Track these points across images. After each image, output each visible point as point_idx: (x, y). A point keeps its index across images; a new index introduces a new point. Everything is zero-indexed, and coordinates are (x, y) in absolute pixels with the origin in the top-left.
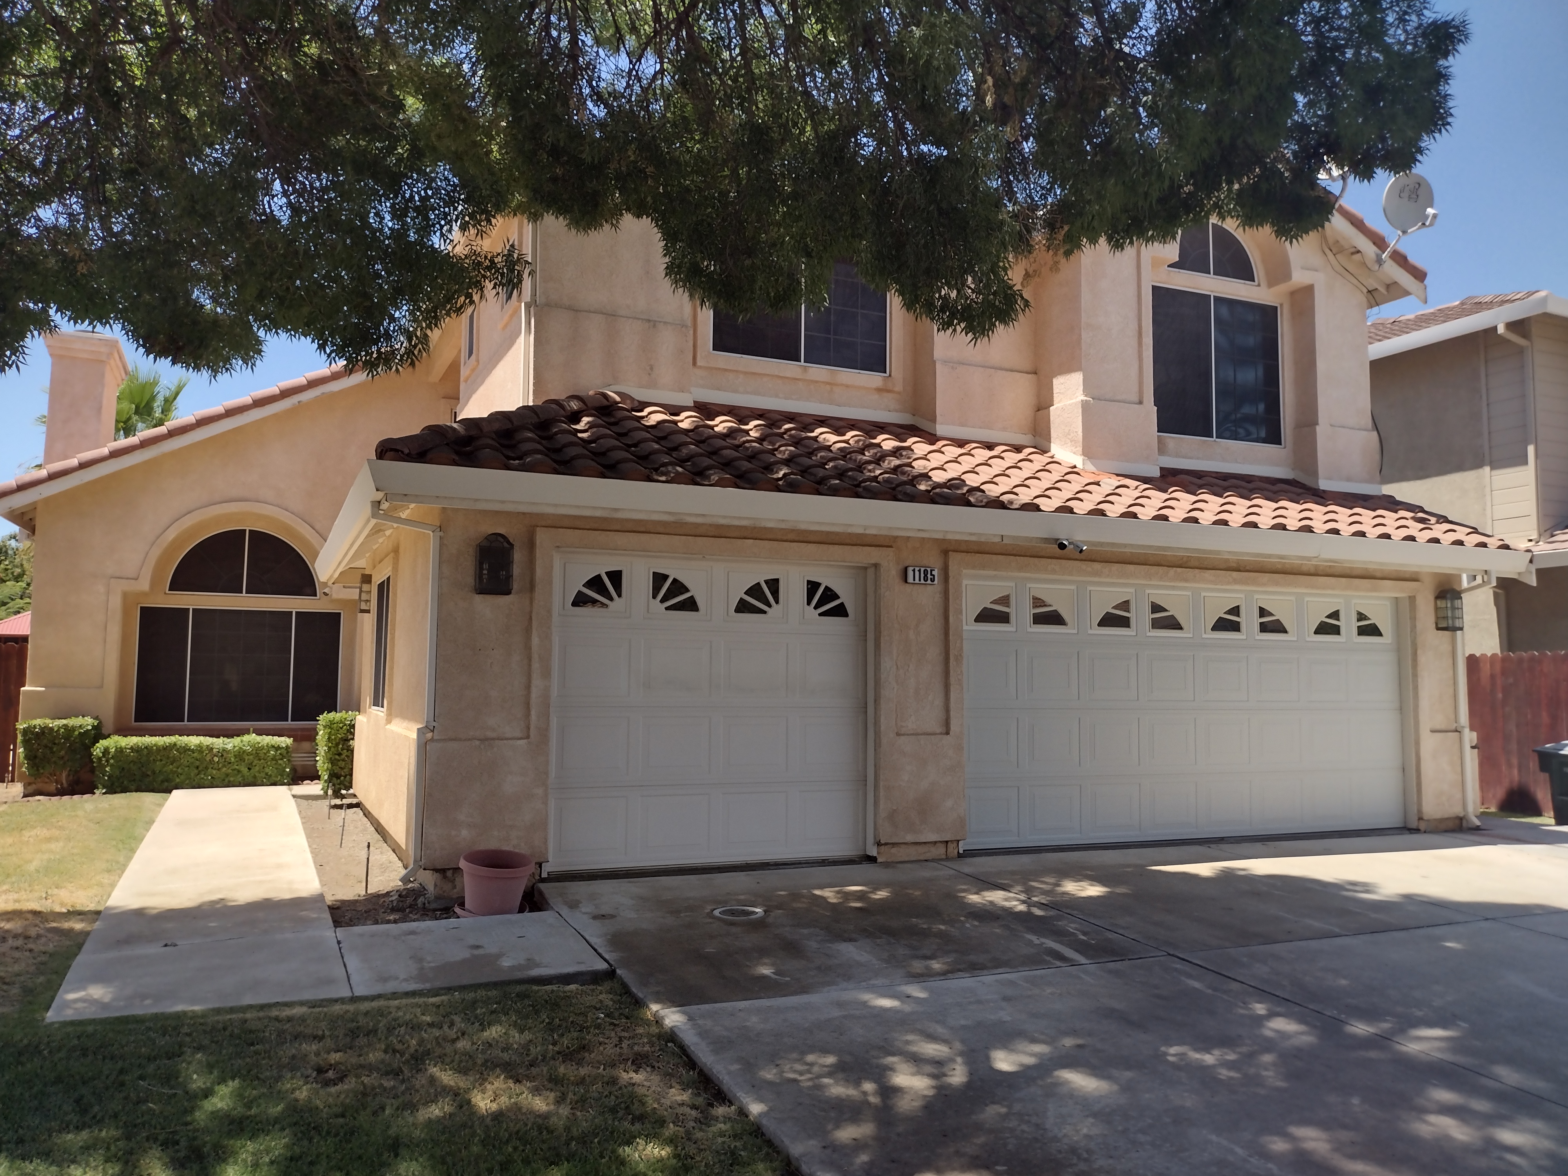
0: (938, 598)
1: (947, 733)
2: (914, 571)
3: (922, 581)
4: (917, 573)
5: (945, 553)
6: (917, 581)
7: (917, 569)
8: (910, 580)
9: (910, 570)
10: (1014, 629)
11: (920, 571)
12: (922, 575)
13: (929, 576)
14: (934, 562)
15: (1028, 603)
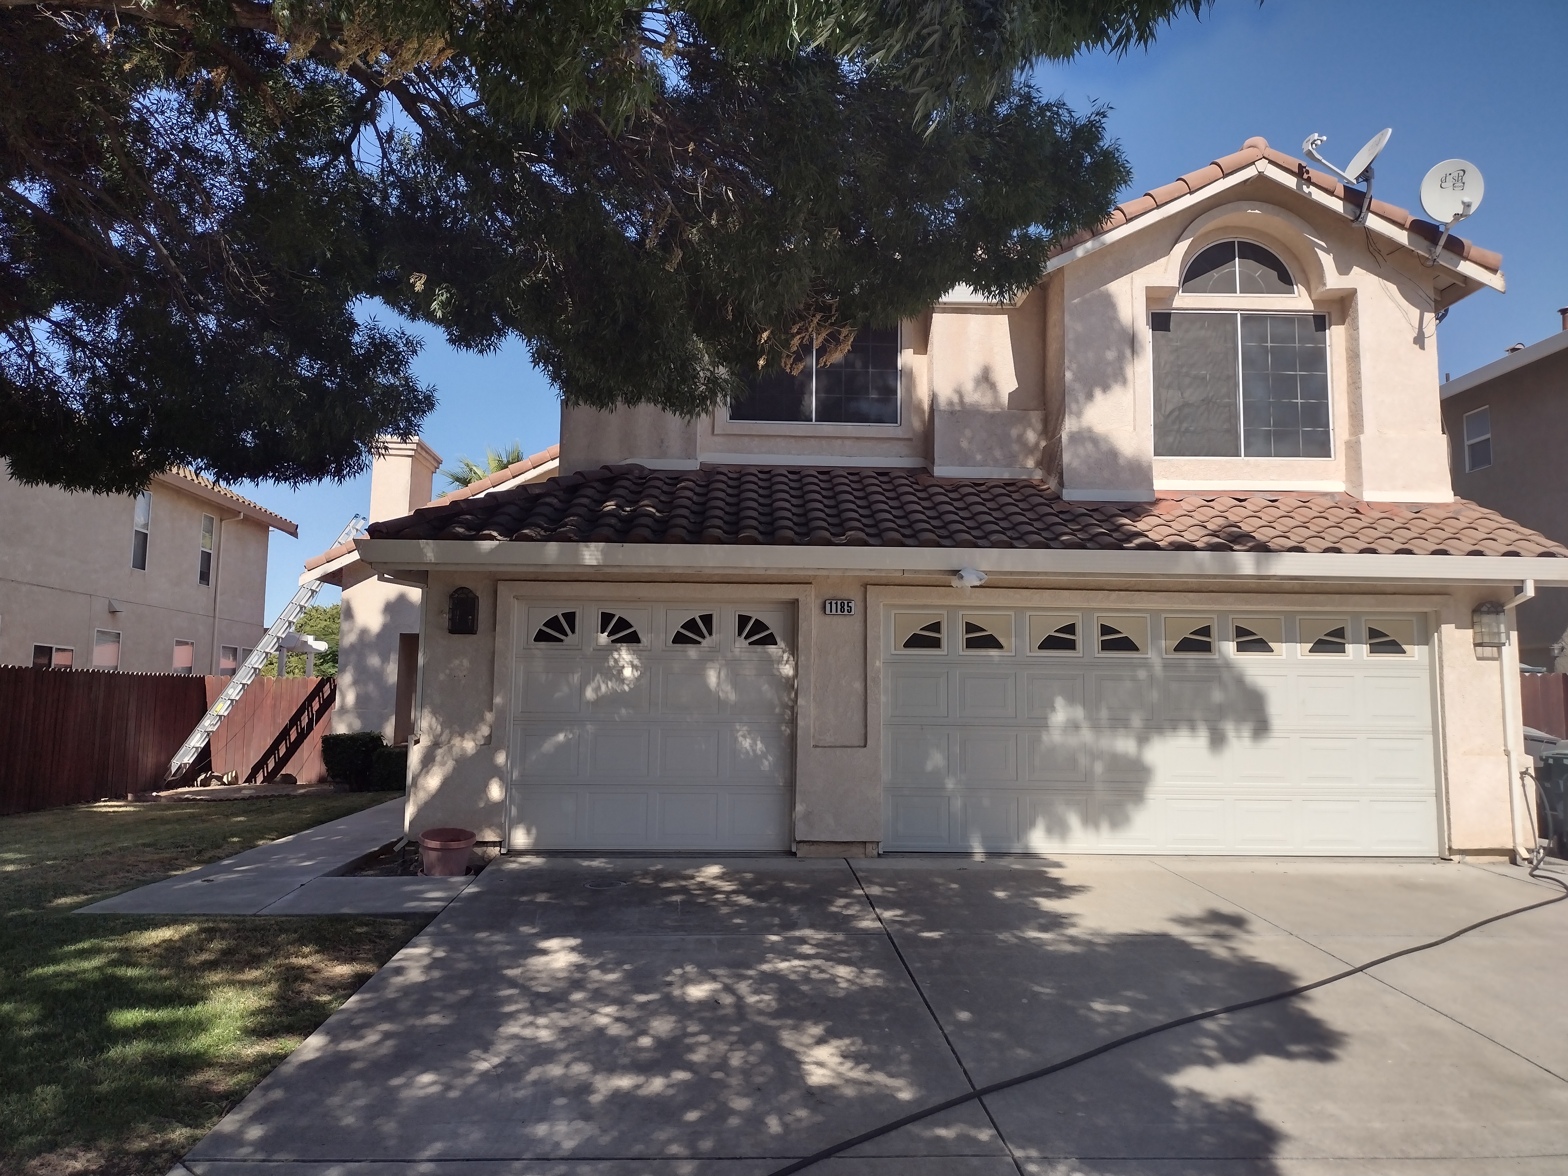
0: (858, 627)
1: (865, 746)
2: (831, 603)
3: (839, 612)
4: (834, 606)
5: (865, 586)
6: (834, 612)
7: (833, 602)
8: (828, 612)
9: (827, 602)
10: (945, 653)
11: (836, 603)
12: (839, 607)
13: (846, 607)
14: (854, 594)
15: (961, 628)
